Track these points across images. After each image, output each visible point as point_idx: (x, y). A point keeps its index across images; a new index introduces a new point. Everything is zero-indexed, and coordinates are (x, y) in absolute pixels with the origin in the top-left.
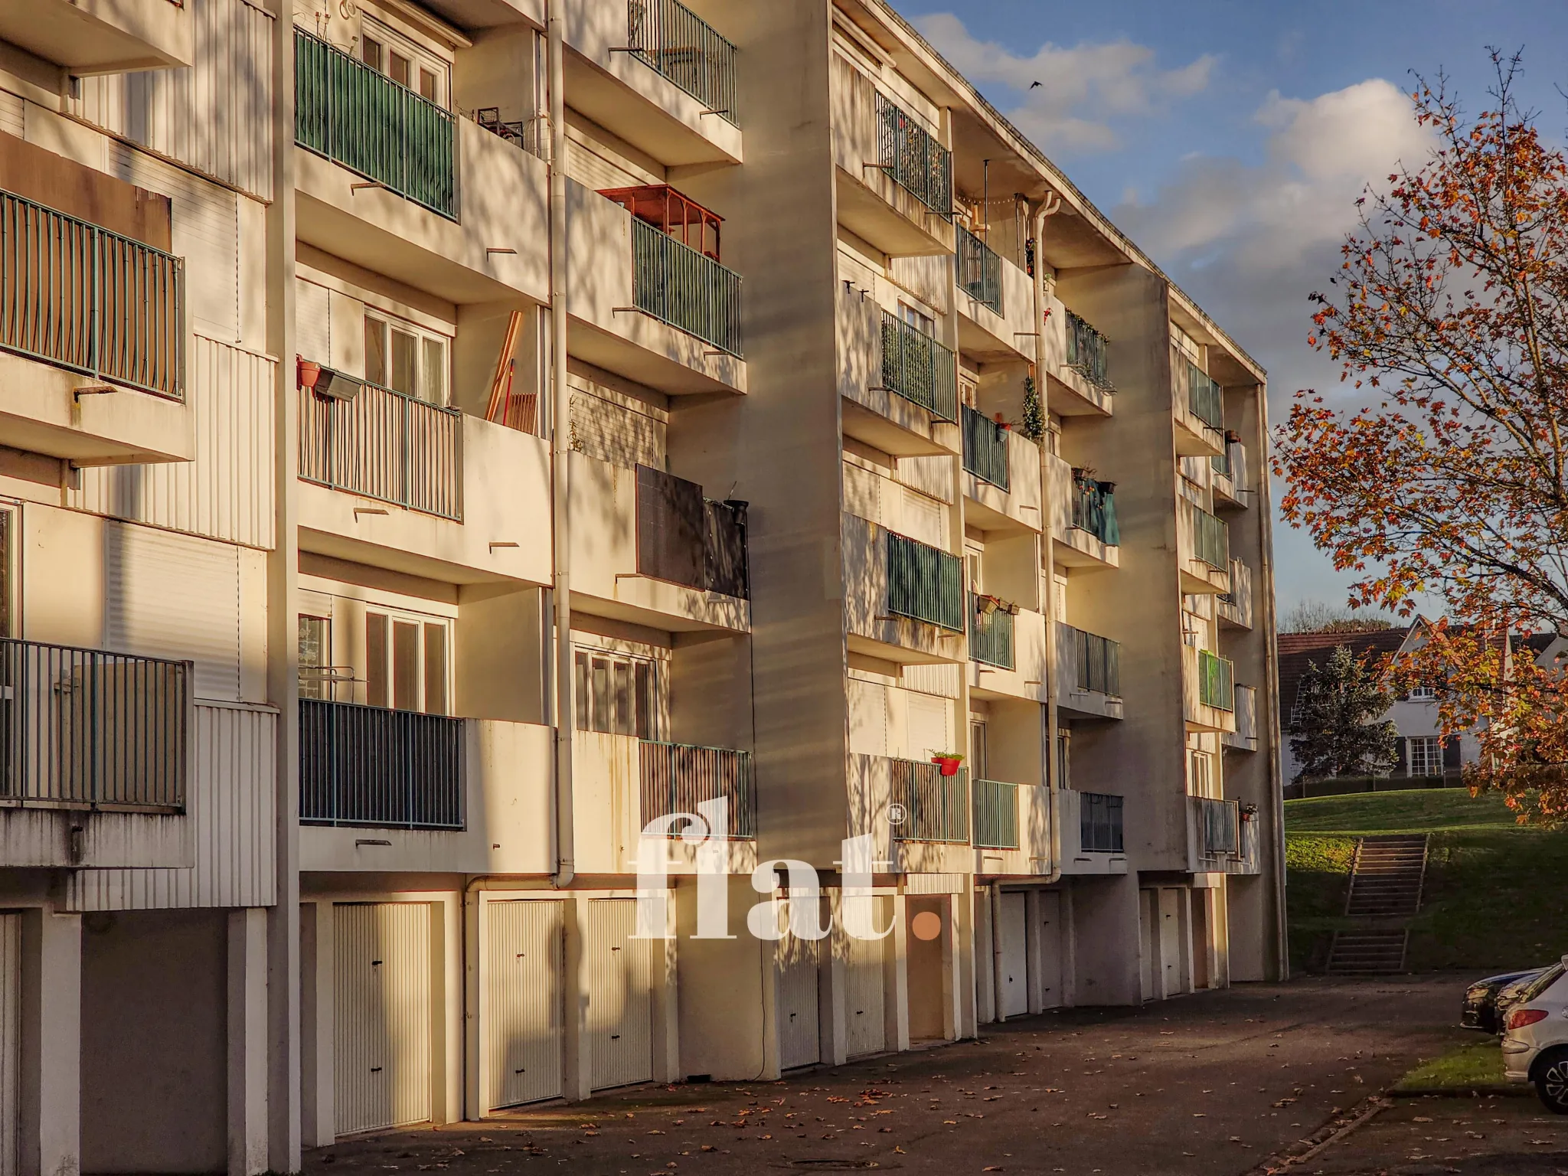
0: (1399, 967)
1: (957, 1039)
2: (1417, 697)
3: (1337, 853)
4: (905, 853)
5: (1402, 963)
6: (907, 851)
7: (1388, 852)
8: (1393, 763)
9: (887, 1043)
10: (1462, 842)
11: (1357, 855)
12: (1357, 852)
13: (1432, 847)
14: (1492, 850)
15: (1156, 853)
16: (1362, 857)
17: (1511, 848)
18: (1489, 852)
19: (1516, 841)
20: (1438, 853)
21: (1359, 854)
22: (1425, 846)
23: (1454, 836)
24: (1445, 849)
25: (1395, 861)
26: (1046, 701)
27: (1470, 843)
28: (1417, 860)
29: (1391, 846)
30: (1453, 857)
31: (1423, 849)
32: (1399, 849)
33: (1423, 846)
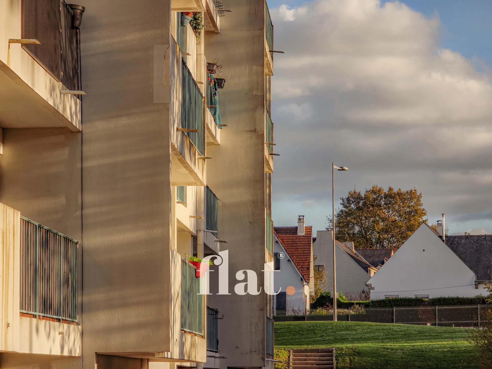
4: (185, 341)
6: (186, 339)
7: (310, 360)
10: (356, 354)
11: (290, 361)
12: (290, 360)
13: (337, 357)
14: (377, 360)
15: (242, 354)
16: (293, 363)
17: (388, 359)
18: (376, 361)
19: (390, 355)
20: (343, 361)
21: (291, 360)
22: (333, 356)
23: (351, 350)
24: (347, 358)
25: (315, 366)
26: (196, 234)
27: (362, 355)
28: (329, 366)
29: (311, 356)
30: (353, 364)
31: (332, 359)
32: (317, 358)
33: (332, 356)
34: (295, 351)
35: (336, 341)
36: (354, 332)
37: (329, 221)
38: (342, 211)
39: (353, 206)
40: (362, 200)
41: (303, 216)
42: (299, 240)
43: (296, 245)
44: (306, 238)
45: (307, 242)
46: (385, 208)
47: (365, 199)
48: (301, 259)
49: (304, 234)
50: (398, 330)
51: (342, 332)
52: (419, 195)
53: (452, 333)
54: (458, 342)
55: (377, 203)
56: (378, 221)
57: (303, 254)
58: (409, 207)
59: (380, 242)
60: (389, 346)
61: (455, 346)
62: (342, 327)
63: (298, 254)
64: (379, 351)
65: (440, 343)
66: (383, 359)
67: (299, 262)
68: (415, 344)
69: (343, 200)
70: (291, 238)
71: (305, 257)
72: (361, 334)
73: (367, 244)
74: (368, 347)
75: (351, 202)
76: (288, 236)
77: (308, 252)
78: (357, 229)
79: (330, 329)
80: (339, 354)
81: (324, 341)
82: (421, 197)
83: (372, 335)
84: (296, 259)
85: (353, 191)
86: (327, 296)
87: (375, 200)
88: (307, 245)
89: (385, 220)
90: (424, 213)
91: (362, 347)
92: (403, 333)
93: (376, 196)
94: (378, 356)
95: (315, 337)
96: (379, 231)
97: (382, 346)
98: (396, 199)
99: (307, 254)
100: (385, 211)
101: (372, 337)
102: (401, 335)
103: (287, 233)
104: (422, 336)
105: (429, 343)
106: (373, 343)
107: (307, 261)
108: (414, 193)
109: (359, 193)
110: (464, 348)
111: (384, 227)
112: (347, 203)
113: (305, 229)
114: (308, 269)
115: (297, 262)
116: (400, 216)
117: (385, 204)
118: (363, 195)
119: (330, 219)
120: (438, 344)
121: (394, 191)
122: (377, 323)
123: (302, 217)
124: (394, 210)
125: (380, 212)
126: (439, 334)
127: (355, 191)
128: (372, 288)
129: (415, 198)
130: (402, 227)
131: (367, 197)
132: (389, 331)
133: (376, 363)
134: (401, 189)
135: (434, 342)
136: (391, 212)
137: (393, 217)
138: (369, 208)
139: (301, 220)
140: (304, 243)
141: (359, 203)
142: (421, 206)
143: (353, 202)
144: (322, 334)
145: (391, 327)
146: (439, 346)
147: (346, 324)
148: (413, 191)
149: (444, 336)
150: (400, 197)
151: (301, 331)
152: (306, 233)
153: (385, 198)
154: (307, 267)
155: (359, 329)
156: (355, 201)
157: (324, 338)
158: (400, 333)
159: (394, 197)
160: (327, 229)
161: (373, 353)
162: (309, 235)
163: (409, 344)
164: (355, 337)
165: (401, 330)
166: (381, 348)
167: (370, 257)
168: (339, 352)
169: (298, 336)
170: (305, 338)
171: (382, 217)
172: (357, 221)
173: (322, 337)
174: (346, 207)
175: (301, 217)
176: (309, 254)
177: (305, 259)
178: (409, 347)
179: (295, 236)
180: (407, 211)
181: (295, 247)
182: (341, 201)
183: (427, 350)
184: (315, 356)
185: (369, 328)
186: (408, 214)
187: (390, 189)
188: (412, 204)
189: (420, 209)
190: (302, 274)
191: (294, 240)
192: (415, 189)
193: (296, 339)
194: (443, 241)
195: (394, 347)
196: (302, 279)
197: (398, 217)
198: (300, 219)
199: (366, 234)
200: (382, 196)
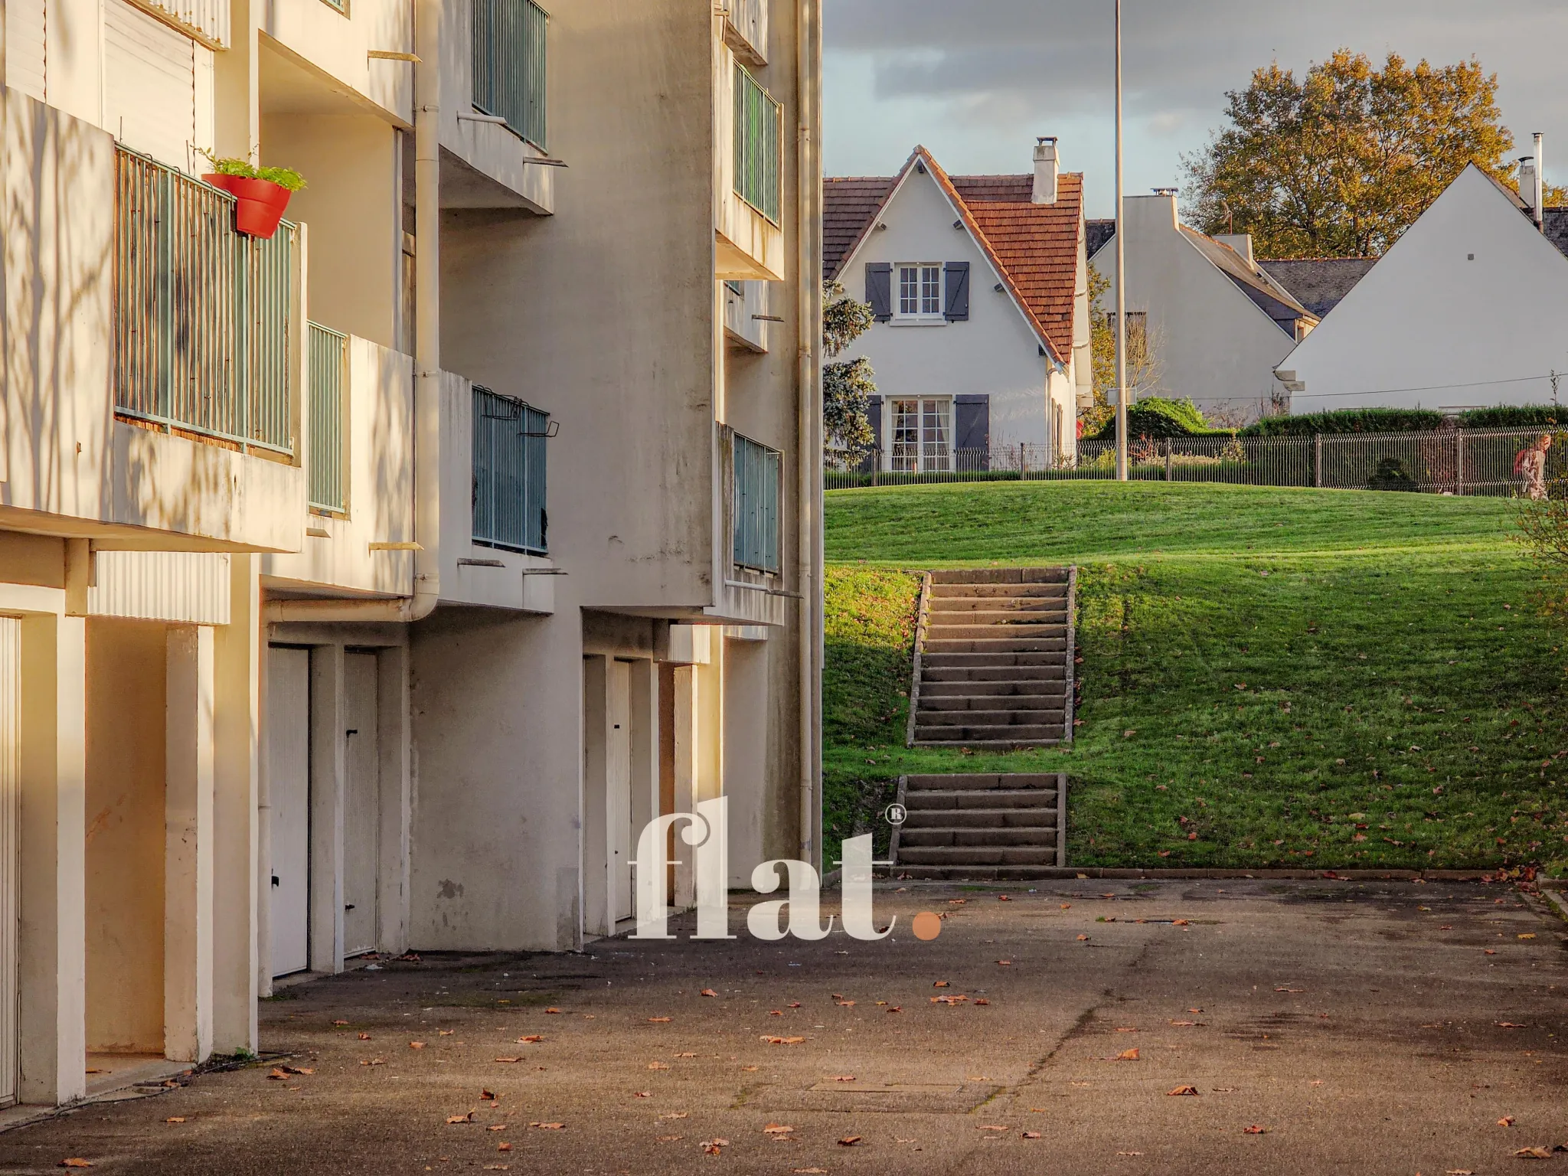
0: (1054, 862)
1: (203, 1058)
2: (909, 316)
3: (878, 605)
4: (145, 457)
5: (1061, 854)
6: (152, 451)
7: (989, 606)
8: (862, 447)
9: (20, 1076)
10: (1148, 586)
11: (922, 611)
12: (922, 605)
13: (1083, 596)
14: (1217, 605)
15: (633, 560)
16: (933, 616)
17: (1255, 603)
18: (1212, 609)
19: (1265, 588)
20: (1101, 611)
21: (925, 608)
22: (1069, 594)
23: (1130, 573)
24: (1115, 600)
25: (1007, 626)
26: (410, 122)
27: (1167, 589)
28: (1055, 626)
29: (993, 593)
30: (1134, 619)
31: (1066, 601)
32: (1013, 600)
33: (1065, 593)
34: (940, 578)
35: (1094, 544)
36: (1159, 516)
37: (1187, 172)
38: (1230, 137)
39: (1266, 119)
40: (1297, 98)
41: (1054, 140)
42: (1039, 221)
43: (1028, 237)
44: (1063, 212)
45: (1065, 228)
46: (1374, 127)
47: (1307, 94)
48: (1042, 285)
49: (1055, 201)
50: (1308, 507)
51: (1118, 516)
52: (1487, 80)
53: (1491, 514)
54: (1500, 545)
55: (1347, 109)
56: (1351, 170)
57: (1049, 269)
58: (1454, 121)
59: (1359, 239)
60: (1265, 561)
61: (1489, 557)
62: (1120, 497)
63: (1034, 269)
64: (1228, 577)
65: (1441, 548)
66: (1238, 600)
67: (1038, 293)
68: (1358, 552)
69: (1235, 99)
70: (1012, 214)
71: (1056, 276)
72: (1181, 520)
73: (1314, 247)
74: (1193, 562)
75: (1262, 106)
76: (999, 206)
77: (1067, 260)
78: (1281, 195)
79: (1079, 505)
80: (1091, 586)
81: (1053, 544)
82: (1495, 87)
83: (1216, 524)
84: (1026, 285)
85: (1267, 69)
86: (1143, 413)
87: (1340, 98)
88: (1064, 236)
89: (1375, 167)
90: (1506, 142)
91: (1174, 562)
92: (1325, 515)
93: (1345, 85)
94: (1224, 591)
95: (1023, 534)
96: (1354, 202)
97: (1243, 561)
98: (1412, 95)
99: (1063, 268)
100: (1376, 136)
101: (1218, 529)
102: (1315, 522)
103: (996, 197)
104: (1386, 527)
105: (1405, 549)
106: (1216, 551)
107: (1064, 292)
108: (1471, 75)
109: (1289, 75)
110: (1519, 563)
111: (1371, 191)
112: (1249, 110)
113: (1059, 184)
114: (1067, 317)
115: (1029, 293)
116: (1424, 151)
117: (1374, 112)
118: (1300, 81)
119: (1193, 164)
120: (1433, 553)
121: (1405, 68)
122: (1243, 486)
123: (1050, 143)
124: (1405, 131)
125: (1357, 140)
126: (1441, 519)
127: (1274, 68)
128: (1295, 385)
129: (1474, 90)
130: (1430, 189)
131: (1316, 90)
132: (1278, 510)
133: (1212, 616)
134: (1428, 61)
135: (1421, 545)
136: (1394, 139)
137: (1402, 156)
138: (1319, 126)
139: (1046, 151)
140: (1054, 228)
141: (1286, 108)
142: (1494, 119)
143: (1268, 108)
144: (1050, 523)
145: (1287, 498)
146: (1434, 559)
147: (1136, 489)
148: (1469, 69)
149: (1459, 524)
150: (1425, 89)
151: (980, 513)
152: (1063, 196)
153: (1377, 90)
154: (1063, 310)
155: (1176, 504)
156: (1274, 102)
157: (1055, 534)
158: (1313, 515)
159: (1405, 90)
160: (1155, 190)
161: (1206, 582)
162: (1071, 204)
163: (1337, 553)
164: (1158, 530)
165: (1317, 507)
166: (1238, 566)
167: (1310, 286)
168: (1089, 581)
169: (968, 529)
170: (989, 537)
171: (1362, 154)
172: (1282, 169)
173: (1050, 532)
174: (1242, 122)
175: (1045, 143)
176: (1069, 268)
177: (1058, 284)
178: (1334, 560)
179: (1023, 205)
180: (1449, 136)
181: (1025, 246)
182: (1228, 104)
183: (1392, 571)
184: (1006, 593)
185: (1210, 502)
186: (1451, 147)
187: (1393, 62)
188: (1466, 111)
189: (1492, 129)
190: (1042, 335)
191: (1021, 221)
192: (1474, 61)
193: (960, 539)
194: (1537, 224)
195: (1279, 562)
196: (1041, 352)
197: (1418, 156)
198: (1040, 150)
199: (1311, 213)
200: (1364, 87)
